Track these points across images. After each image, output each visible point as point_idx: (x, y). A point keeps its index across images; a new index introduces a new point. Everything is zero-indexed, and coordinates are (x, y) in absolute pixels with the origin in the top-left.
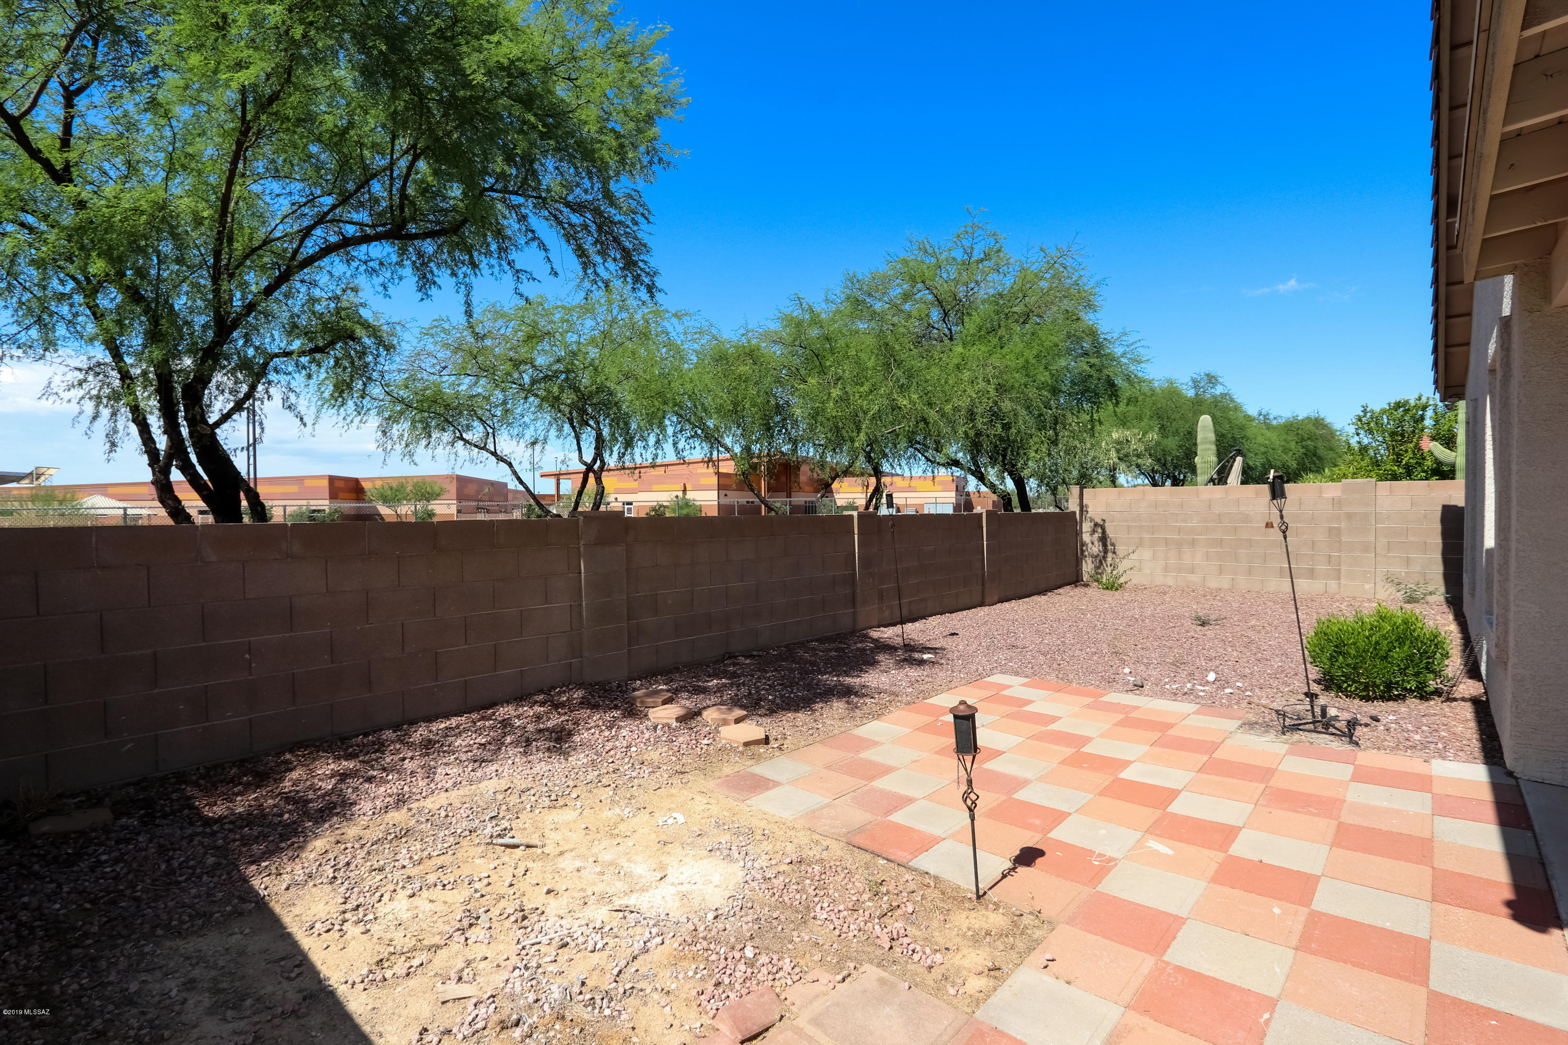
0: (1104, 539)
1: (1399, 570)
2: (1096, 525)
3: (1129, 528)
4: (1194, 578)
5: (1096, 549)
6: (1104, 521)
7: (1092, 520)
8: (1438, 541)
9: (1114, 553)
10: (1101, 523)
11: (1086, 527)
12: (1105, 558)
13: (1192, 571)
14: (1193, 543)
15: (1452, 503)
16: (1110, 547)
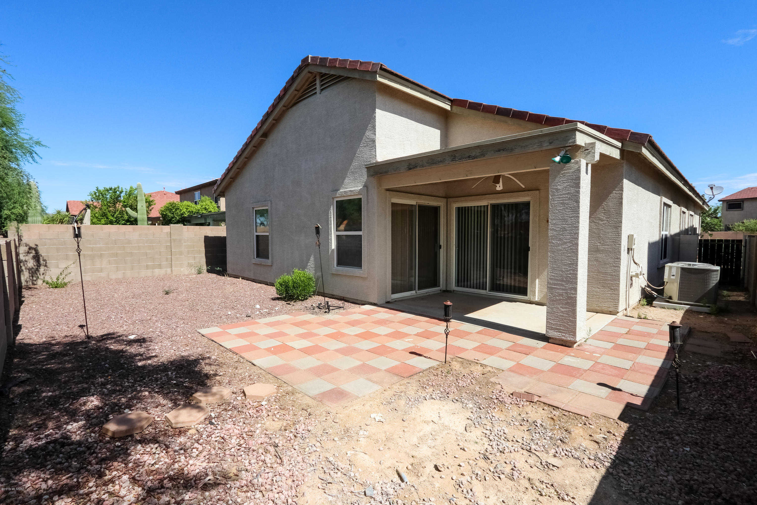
0: (37, 257)
1: (192, 261)
2: (30, 248)
3: (58, 250)
4: (103, 275)
5: (31, 263)
6: (37, 245)
7: (26, 245)
8: (203, 249)
9: (46, 266)
10: (35, 247)
11: (22, 250)
12: (37, 270)
13: (101, 270)
14: (101, 256)
15: (207, 235)
16: (42, 262)
